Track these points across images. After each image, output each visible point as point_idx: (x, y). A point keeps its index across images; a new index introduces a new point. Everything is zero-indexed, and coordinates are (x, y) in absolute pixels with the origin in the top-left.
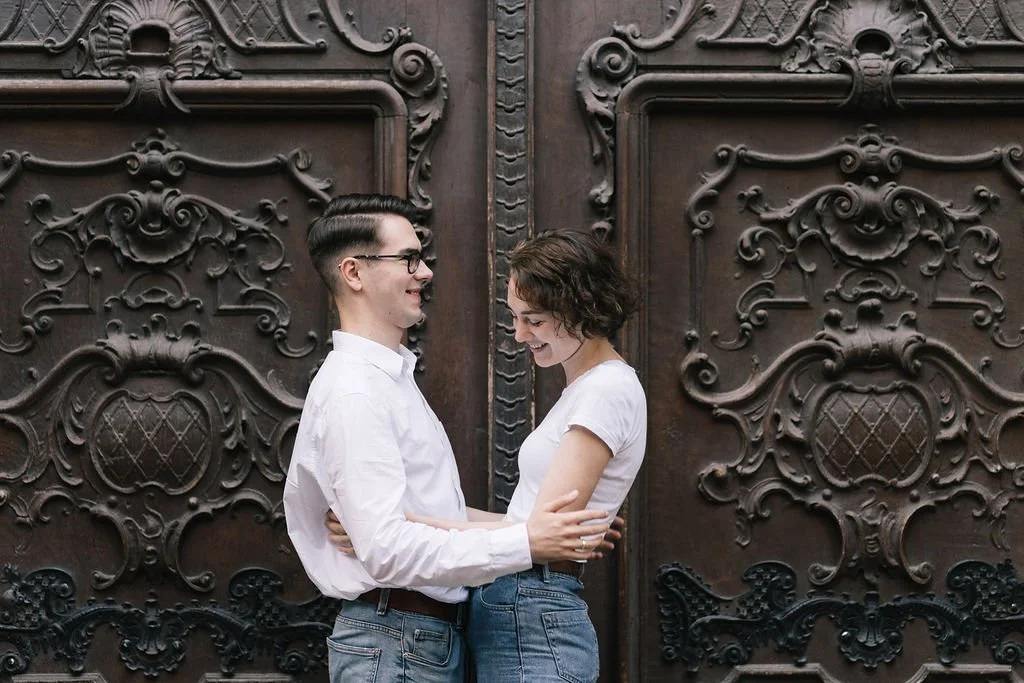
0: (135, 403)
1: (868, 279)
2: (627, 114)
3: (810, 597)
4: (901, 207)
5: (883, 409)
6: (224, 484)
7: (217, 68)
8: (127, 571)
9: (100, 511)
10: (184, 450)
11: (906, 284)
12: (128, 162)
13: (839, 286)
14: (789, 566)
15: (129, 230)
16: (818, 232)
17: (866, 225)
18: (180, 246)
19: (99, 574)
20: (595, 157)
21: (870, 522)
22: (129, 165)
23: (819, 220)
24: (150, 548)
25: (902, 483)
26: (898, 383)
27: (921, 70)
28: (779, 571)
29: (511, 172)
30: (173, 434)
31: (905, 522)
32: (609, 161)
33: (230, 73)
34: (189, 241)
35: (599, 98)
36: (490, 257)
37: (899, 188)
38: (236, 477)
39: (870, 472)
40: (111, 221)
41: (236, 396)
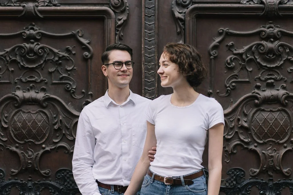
0: (25, 114)
1: (270, 73)
2: (189, 18)
3: (250, 180)
4: (281, 49)
5: (275, 117)
6: (54, 140)
7: (52, 3)
8: (22, 169)
9: (13, 149)
10: (40, 129)
11: (283, 74)
12: (23, 34)
13: (260, 75)
14: (243, 169)
15: (23, 56)
16: (253, 57)
17: (269, 55)
18: (40, 62)
19: (13, 170)
20: (178, 32)
21: (270, 155)
22: (23, 35)
23: (253, 53)
24: (29, 162)
25: (281, 142)
26: (280, 108)
27: (288, 3)
28: (239, 171)
29: (150, 37)
30: (37, 124)
31: (282, 155)
32: (183, 34)
33: (57, 4)
34: (43, 60)
35: (179, 13)
36: (143, 66)
37: (280, 43)
38: (58, 138)
39: (270, 138)
40: (17, 53)
41: (58, 111)
